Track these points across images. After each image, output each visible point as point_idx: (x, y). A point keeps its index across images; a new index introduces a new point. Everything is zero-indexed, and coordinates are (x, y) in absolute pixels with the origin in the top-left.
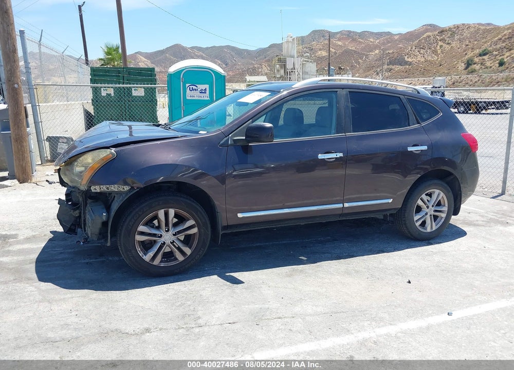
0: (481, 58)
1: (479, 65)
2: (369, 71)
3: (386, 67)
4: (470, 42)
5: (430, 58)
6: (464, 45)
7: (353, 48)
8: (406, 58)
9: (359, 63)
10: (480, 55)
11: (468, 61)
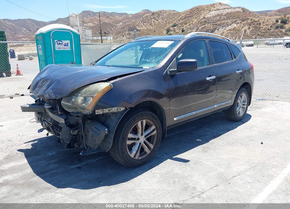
0: (173, 28)
1: (173, 31)
2: (118, 34)
3: (127, 32)
4: (167, 19)
5: (149, 28)
6: (164, 21)
7: (108, 22)
8: (137, 27)
9: (112, 30)
10: (173, 26)
11: (167, 29)
